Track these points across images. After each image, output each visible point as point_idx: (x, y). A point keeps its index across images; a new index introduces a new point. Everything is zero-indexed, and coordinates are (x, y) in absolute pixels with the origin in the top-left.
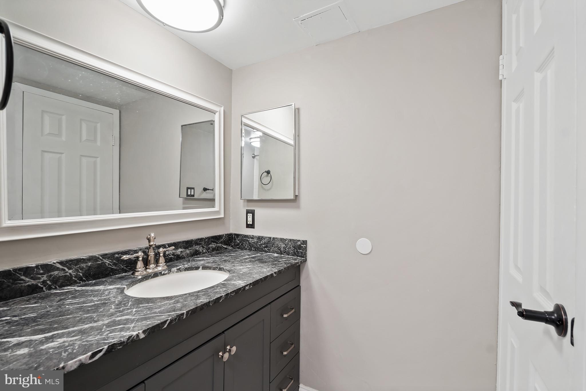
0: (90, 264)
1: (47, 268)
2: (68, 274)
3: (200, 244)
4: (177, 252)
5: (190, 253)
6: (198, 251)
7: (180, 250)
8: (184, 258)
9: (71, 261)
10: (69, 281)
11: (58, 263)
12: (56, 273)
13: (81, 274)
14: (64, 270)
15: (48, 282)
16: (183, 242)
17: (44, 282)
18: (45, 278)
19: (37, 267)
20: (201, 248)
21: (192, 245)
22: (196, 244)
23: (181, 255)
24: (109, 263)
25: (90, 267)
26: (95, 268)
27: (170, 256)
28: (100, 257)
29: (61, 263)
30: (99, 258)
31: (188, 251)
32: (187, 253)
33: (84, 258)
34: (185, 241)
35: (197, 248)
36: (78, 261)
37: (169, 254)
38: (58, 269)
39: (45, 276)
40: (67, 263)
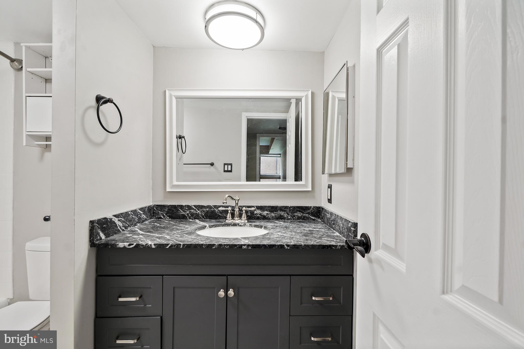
0: (208, 209)
1: (189, 207)
2: (197, 213)
3: (285, 211)
4: (264, 213)
5: (275, 216)
6: (283, 216)
7: (266, 212)
8: (270, 219)
9: (199, 206)
10: (196, 217)
11: (193, 205)
12: (193, 211)
13: (203, 214)
14: (196, 210)
15: (189, 215)
16: (269, 207)
17: (188, 214)
18: (188, 212)
19: (185, 205)
20: (286, 214)
21: (277, 211)
22: (280, 210)
23: (267, 216)
24: (217, 211)
25: (207, 211)
26: (210, 213)
27: (258, 215)
28: (213, 207)
29: (195, 206)
30: (212, 207)
31: (273, 215)
32: (272, 216)
33: (205, 205)
34: (271, 206)
35: (282, 213)
36: (202, 207)
37: (257, 214)
38: (193, 209)
39: (188, 211)
40: (197, 207)
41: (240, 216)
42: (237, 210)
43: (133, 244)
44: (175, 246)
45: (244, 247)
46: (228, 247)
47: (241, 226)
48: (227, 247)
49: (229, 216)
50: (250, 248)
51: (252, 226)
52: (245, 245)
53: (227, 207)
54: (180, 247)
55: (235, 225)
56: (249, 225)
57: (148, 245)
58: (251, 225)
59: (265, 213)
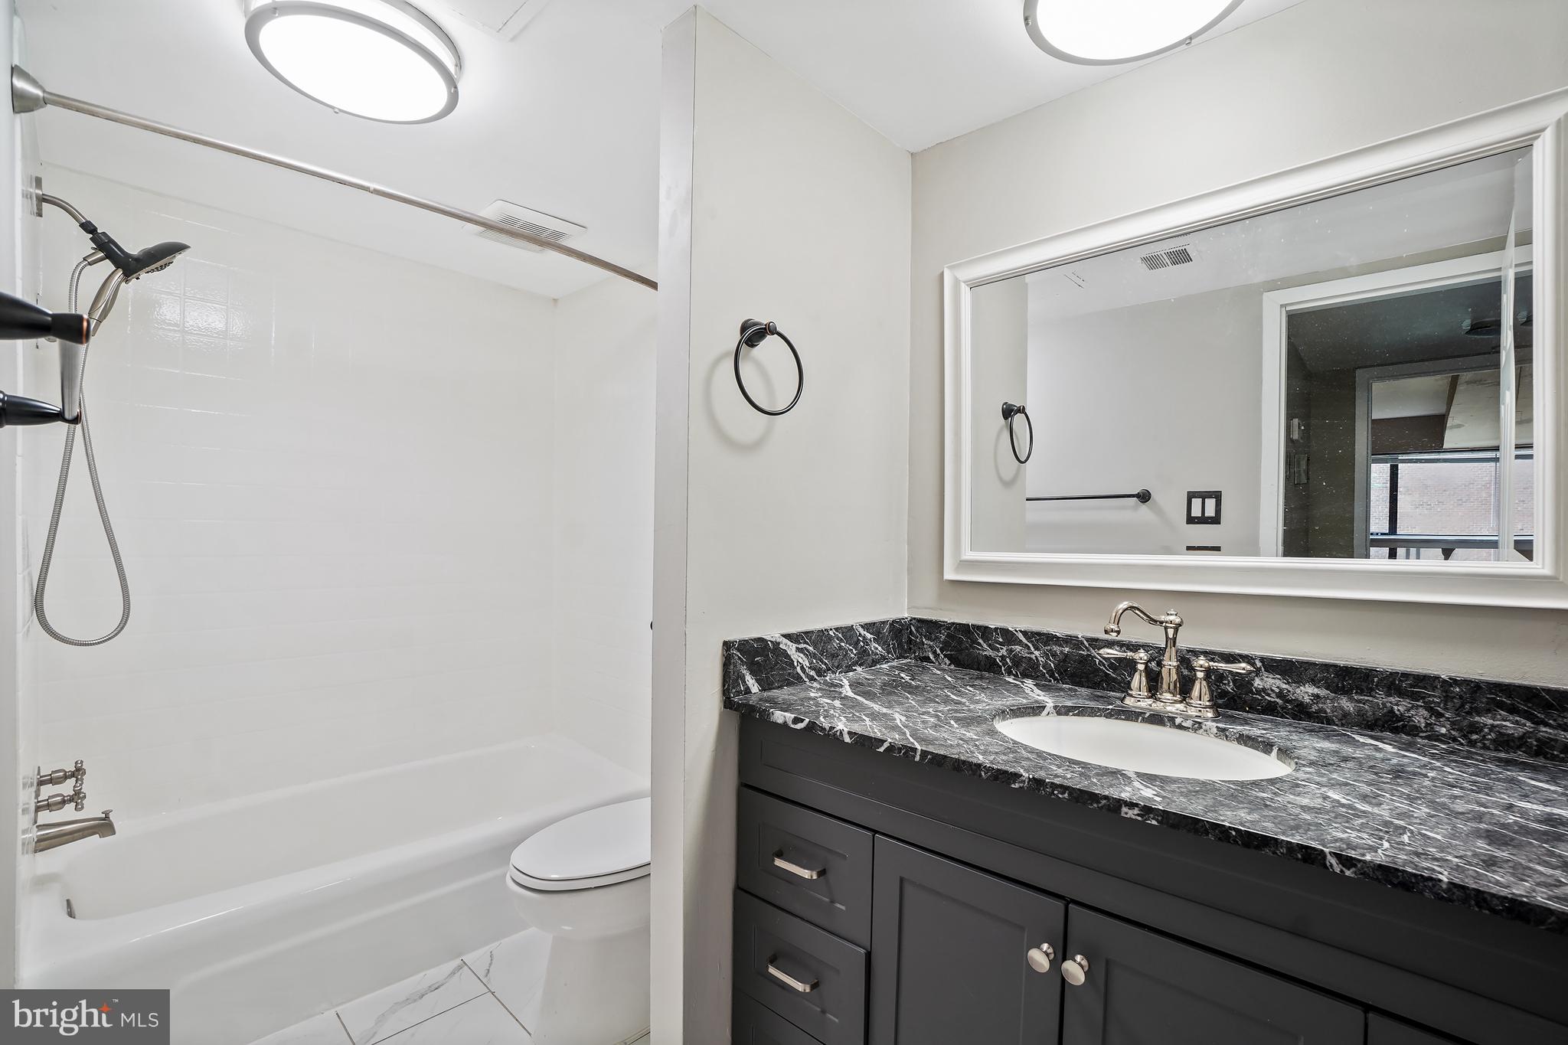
0: (1067, 649)
1: (1008, 636)
2: (1033, 656)
3: (1415, 696)
4: (1298, 691)
5: (1360, 713)
6: (1401, 718)
7: (1311, 689)
8: (1330, 722)
9: (1039, 634)
10: (1028, 670)
11: (1021, 631)
12: (1018, 648)
13: (1052, 665)
14: (1029, 648)
15: (1008, 660)
16: (1326, 667)
17: (1003, 657)
18: (1004, 652)
19: (996, 629)
20: (1426, 713)
21: (1372, 690)
22: (1389, 688)
23: (1314, 708)
24: (1101, 659)
25: (1066, 656)
26: (1075, 662)
27: (1269, 695)
28: (1085, 642)
29: (1025, 633)
30: (1082, 643)
31: (1346, 704)
32: (1342, 708)
33: (1057, 634)
34: (1335, 666)
35: (1400, 705)
36: (1046, 639)
37: (1264, 690)
38: (1020, 643)
39: (1005, 648)
40: (1033, 637)
41: (1184, 688)
42: (1170, 663)
43: (802, 721)
44: (900, 749)
45: (1131, 814)
46: (1066, 795)
47: (1180, 727)
48: (1060, 796)
49: (1138, 681)
50: (1154, 822)
51: (1227, 737)
52: (1132, 805)
53: (1135, 647)
54: (914, 757)
55: (1157, 719)
56: (1215, 730)
57: (835, 730)
58: (1223, 730)
59: (1306, 692)
